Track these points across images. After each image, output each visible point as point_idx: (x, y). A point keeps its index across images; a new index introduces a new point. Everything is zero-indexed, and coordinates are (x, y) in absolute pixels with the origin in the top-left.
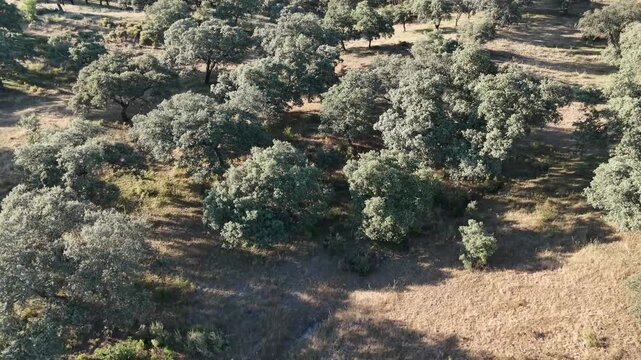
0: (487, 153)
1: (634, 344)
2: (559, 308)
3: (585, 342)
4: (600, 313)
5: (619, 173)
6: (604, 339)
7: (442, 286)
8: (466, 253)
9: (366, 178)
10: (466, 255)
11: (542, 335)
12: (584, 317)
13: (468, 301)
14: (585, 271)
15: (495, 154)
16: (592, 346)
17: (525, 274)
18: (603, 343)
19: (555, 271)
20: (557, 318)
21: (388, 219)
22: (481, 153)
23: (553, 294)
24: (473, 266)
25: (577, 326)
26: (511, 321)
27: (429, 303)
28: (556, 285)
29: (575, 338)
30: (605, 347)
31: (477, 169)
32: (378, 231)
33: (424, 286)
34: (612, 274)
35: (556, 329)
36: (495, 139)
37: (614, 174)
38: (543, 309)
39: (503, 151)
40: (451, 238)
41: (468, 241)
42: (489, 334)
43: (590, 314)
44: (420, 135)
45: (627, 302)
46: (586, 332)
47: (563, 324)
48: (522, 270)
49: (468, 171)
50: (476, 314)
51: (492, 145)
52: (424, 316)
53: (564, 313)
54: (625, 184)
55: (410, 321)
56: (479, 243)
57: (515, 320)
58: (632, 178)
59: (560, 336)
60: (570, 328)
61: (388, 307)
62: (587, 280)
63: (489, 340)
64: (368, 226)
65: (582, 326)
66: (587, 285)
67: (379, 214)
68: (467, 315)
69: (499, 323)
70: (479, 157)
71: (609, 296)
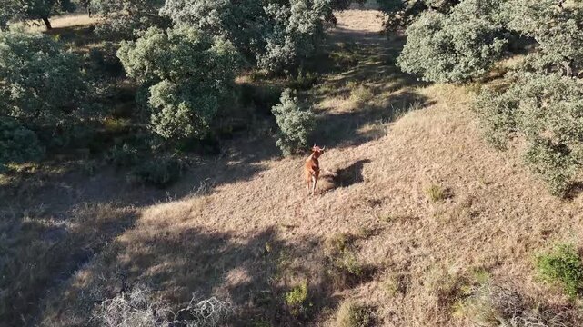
0: (294, 29)
1: (480, 188)
2: (391, 171)
3: (427, 197)
4: (436, 166)
5: (430, 27)
6: (448, 190)
7: (260, 179)
8: (283, 137)
9: (146, 57)
10: (283, 139)
11: (378, 202)
12: (421, 174)
13: (291, 187)
14: (410, 133)
15: (303, 29)
16: (437, 199)
17: (350, 149)
18: (447, 194)
19: (380, 140)
20: (391, 182)
21: (182, 105)
22: (288, 29)
23: (383, 160)
24: (293, 153)
25: (415, 184)
26: (341, 196)
27: (244, 200)
28: (384, 151)
29: (415, 196)
30: (451, 197)
31: (286, 48)
32: (174, 127)
33: (238, 184)
34: (439, 130)
35: (392, 193)
36: (301, 11)
37: (425, 29)
38: (375, 177)
39: (310, 24)
40: (267, 132)
41: (283, 121)
42: (318, 215)
43: (426, 169)
44: (214, 11)
45: (460, 150)
46: (426, 186)
47: (400, 185)
48: (347, 146)
49: (275, 52)
50: (301, 199)
51: (298, 19)
52: (239, 214)
53: (398, 174)
54: (438, 35)
55: (221, 223)
56: (295, 119)
57: (346, 194)
58: (444, 29)
59: (398, 199)
60: (407, 188)
61: (193, 214)
62: (414, 141)
63: (318, 222)
64: (158, 122)
65: (420, 183)
66: (417, 144)
67: (169, 101)
68: (290, 202)
69: (328, 201)
70: (287, 34)
71: (440, 150)
